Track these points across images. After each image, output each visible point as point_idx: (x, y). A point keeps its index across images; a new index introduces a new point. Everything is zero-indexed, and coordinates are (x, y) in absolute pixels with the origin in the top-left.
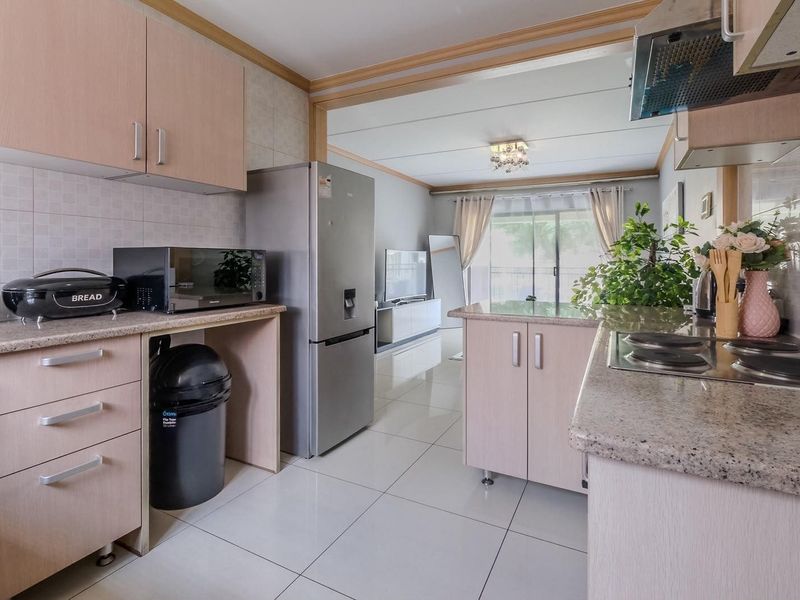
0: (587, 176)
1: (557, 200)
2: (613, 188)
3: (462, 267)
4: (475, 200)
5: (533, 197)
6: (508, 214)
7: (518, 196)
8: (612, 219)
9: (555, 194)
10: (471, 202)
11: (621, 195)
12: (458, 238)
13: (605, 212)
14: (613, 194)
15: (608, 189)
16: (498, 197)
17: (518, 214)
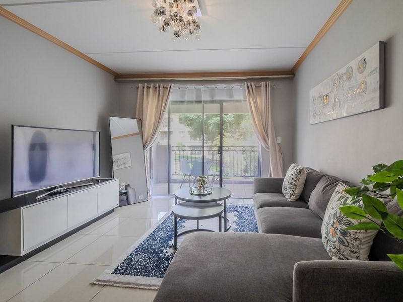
0: (244, 73)
1: (220, 91)
2: (263, 83)
3: (144, 147)
4: (155, 88)
5: (203, 88)
6: (182, 102)
7: (191, 87)
8: (262, 108)
9: (220, 86)
10: (151, 89)
11: (269, 89)
12: (140, 121)
13: (257, 102)
14: (263, 88)
15: (259, 85)
16: (175, 87)
17: (190, 102)
